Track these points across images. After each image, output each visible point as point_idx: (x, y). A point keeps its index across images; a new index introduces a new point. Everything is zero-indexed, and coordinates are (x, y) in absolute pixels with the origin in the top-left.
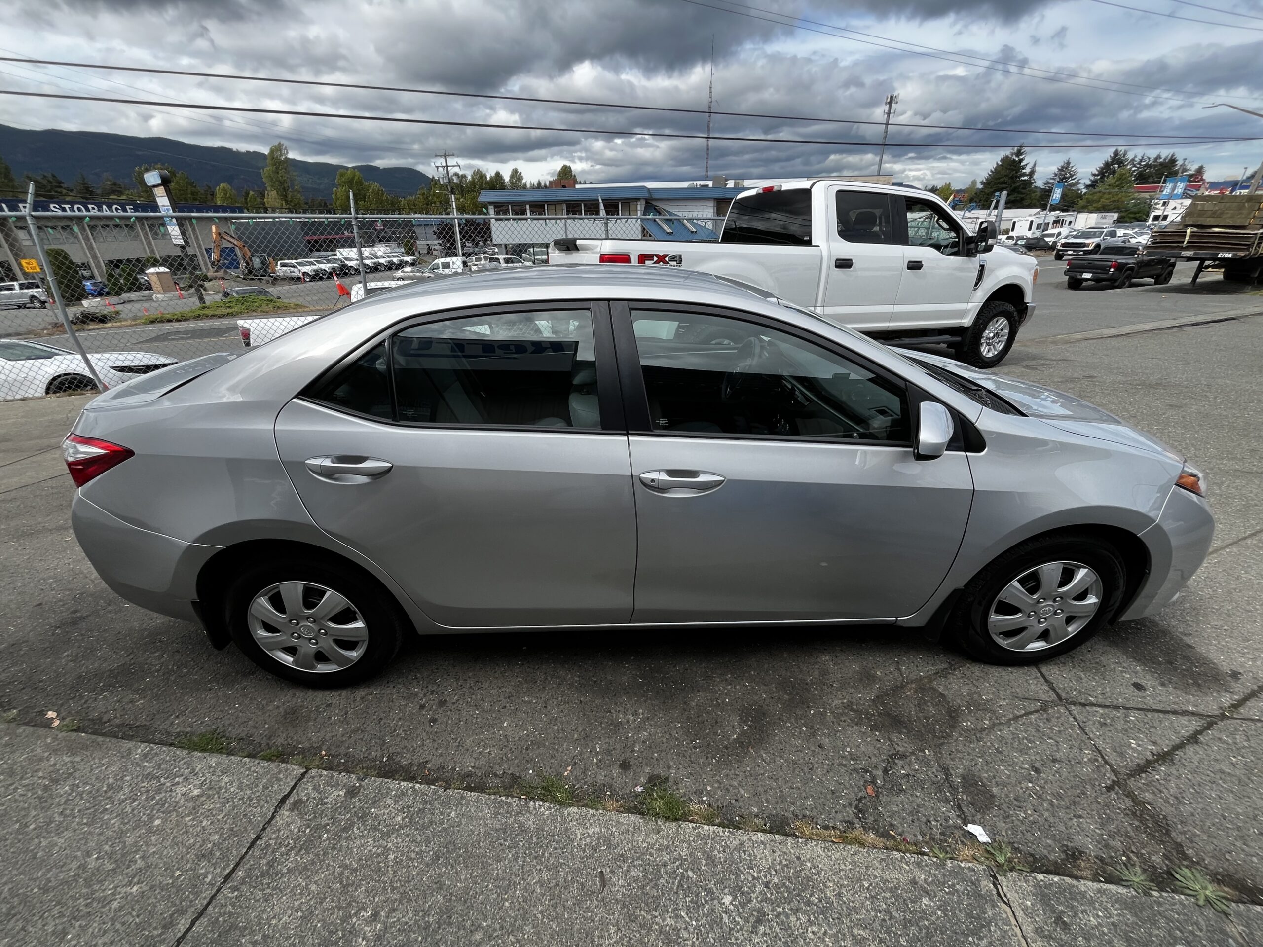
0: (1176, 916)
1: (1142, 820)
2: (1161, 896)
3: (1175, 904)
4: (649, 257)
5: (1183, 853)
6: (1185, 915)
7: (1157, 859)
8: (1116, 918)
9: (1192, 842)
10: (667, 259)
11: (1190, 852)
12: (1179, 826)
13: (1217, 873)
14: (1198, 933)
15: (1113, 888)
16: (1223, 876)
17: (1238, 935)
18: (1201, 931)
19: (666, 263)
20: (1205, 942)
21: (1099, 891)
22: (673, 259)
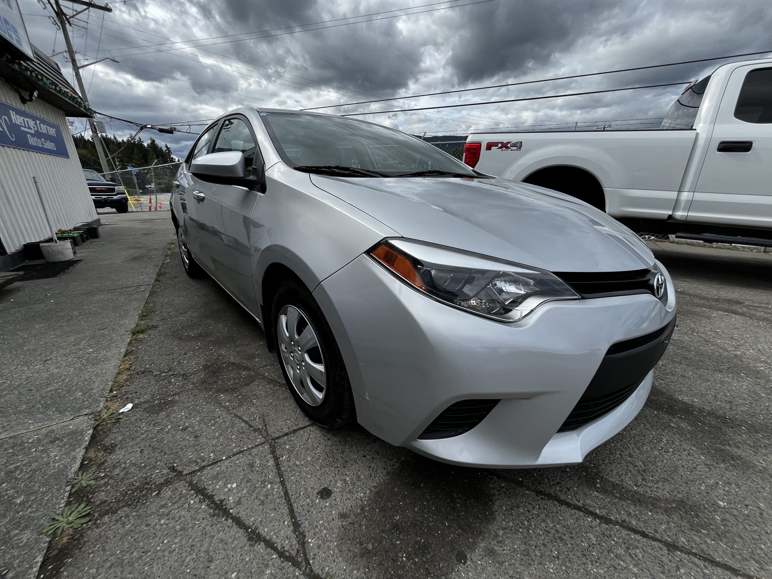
0: (46, 498)
1: (140, 489)
2: (65, 492)
3: (57, 499)
4: (495, 144)
5: (106, 513)
6: (46, 504)
7: (102, 496)
8: (52, 465)
9: (117, 521)
10: (509, 145)
11: (106, 519)
12: (134, 514)
13: (82, 536)
14: (29, 510)
15: (77, 465)
16: (78, 539)
17: (19, 537)
18: (30, 512)
19: (507, 148)
20: (21, 513)
21: (75, 458)
22: (514, 145)
